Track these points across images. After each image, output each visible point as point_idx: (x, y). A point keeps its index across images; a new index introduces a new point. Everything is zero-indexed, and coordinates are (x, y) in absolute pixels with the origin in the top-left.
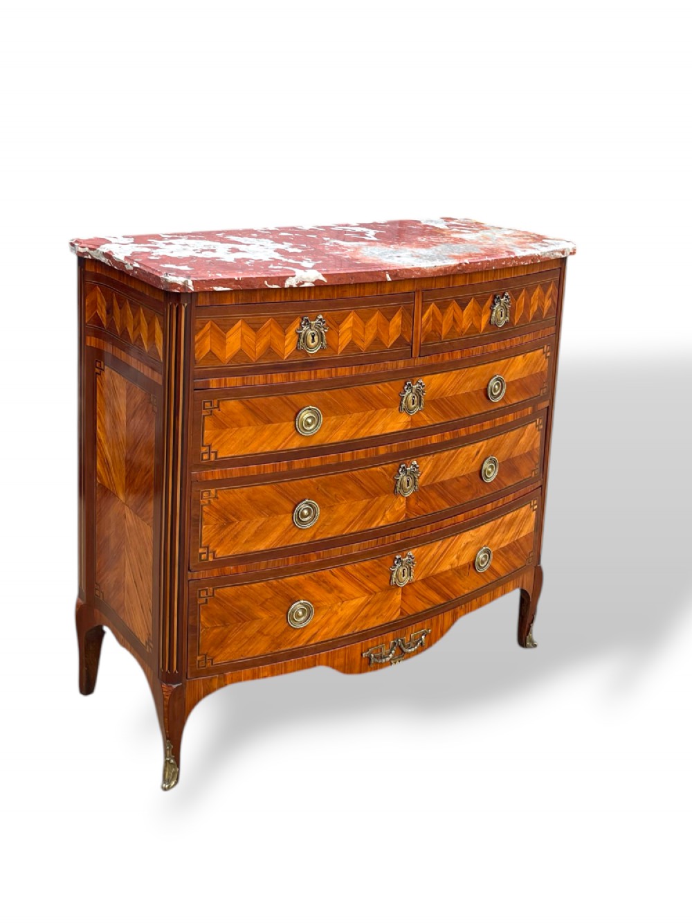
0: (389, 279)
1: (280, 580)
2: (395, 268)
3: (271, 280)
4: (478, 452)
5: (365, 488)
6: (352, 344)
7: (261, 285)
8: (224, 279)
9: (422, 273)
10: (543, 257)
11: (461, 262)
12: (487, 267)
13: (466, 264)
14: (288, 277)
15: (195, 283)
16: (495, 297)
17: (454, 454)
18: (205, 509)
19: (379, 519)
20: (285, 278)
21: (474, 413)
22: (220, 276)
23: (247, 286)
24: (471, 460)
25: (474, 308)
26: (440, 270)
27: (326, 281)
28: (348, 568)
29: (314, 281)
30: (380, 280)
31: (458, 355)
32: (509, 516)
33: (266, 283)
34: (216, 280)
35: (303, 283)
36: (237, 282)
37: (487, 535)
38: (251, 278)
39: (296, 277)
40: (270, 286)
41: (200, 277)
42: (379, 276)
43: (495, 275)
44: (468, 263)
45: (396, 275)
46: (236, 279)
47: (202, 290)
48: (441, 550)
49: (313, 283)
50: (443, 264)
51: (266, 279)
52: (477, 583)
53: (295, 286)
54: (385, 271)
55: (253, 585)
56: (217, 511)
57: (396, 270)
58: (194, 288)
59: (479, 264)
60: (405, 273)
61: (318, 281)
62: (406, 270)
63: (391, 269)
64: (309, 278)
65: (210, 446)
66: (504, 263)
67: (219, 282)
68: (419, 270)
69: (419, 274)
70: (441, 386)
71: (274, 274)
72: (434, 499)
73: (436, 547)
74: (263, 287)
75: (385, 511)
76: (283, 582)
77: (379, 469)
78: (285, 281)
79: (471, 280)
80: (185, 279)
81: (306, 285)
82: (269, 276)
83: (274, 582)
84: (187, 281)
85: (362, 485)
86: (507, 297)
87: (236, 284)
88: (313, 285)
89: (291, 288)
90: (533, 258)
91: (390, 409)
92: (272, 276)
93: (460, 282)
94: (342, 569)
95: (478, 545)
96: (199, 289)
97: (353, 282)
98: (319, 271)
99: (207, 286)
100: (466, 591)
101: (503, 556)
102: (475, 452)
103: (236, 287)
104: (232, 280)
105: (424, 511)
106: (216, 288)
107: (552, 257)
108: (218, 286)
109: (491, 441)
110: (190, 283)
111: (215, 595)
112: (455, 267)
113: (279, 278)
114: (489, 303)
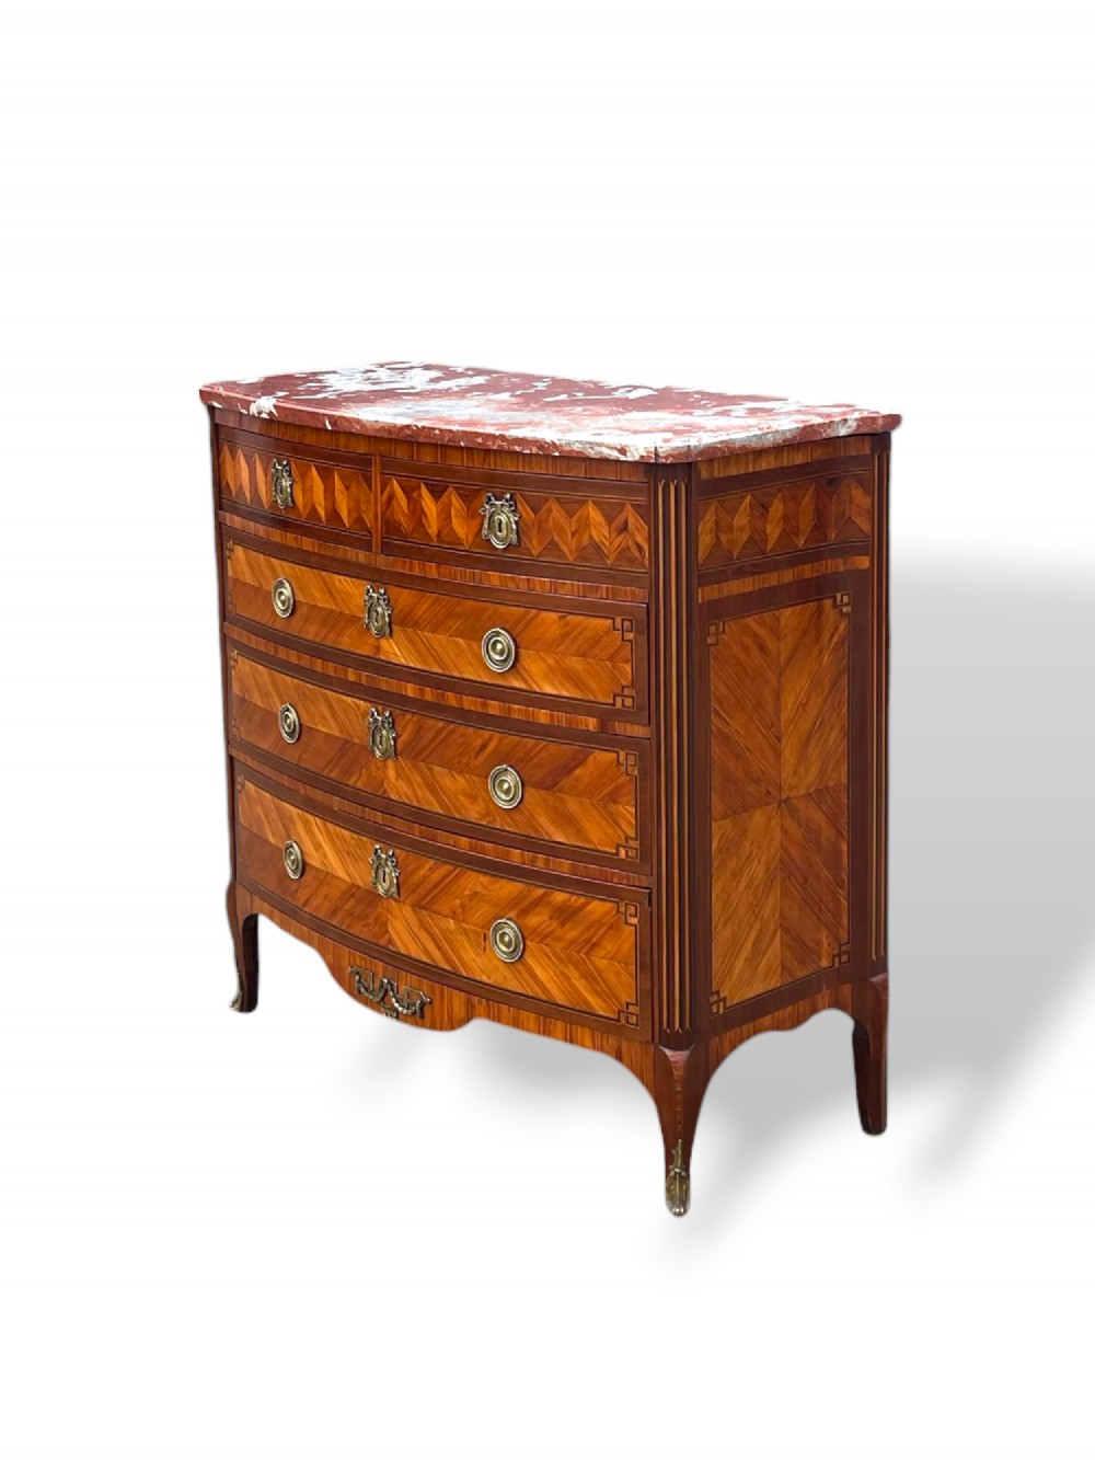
0: (330, 427)
4: (484, 747)
6: (314, 509)
10: (567, 448)
12: (449, 441)
14: (252, 402)
17: (443, 729)
19: (355, 778)
21: (470, 677)
24: (472, 753)
26: (383, 428)
27: (277, 415)
29: (268, 411)
30: (321, 425)
31: (432, 571)
32: (560, 897)
35: (262, 412)
37: (513, 900)
39: (256, 405)
40: (242, 410)
42: (319, 420)
43: (484, 460)
45: (336, 424)
48: (436, 876)
49: (268, 414)
51: (240, 400)
52: (505, 978)
53: (256, 414)
54: (323, 414)
57: (334, 416)
59: (437, 432)
60: (344, 423)
61: (271, 413)
63: (329, 413)
64: (264, 408)
66: (480, 440)
68: (358, 422)
69: (360, 428)
70: (413, 610)
72: (419, 786)
73: (427, 867)
74: (238, 411)
75: (361, 770)
77: (350, 700)
79: (444, 456)
81: (264, 415)
88: (269, 417)
89: (254, 416)
90: (540, 444)
93: (427, 457)
95: (497, 911)
100: (485, 979)
101: (556, 967)
102: (479, 742)
105: (407, 796)
107: (592, 453)
108: (215, 401)
109: (509, 739)
113: (248, 401)
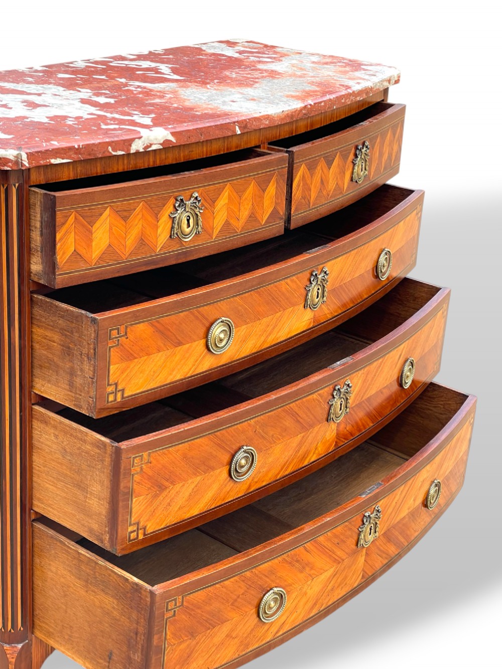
0: (239, 132)
1: (254, 570)
2: (244, 118)
3: (116, 145)
4: (400, 356)
5: (301, 420)
6: (227, 224)
7: (104, 153)
8: (62, 149)
9: (270, 121)
11: (306, 104)
13: (311, 105)
14: (133, 140)
15: (29, 155)
16: (356, 148)
17: (381, 363)
18: (137, 478)
20: (130, 142)
22: (56, 144)
23: (90, 155)
24: (394, 366)
25: (339, 165)
26: (287, 116)
27: (175, 141)
28: (321, 539)
29: (162, 142)
30: (230, 134)
33: (110, 149)
34: (53, 150)
35: (151, 145)
36: (78, 151)
38: (93, 144)
39: (143, 139)
40: (114, 153)
41: (34, 147)
42: (228, 129)
44: (312, 104)
45: (246, 127)
46: (76, 147)
47: (38, 164)
48: (403, 496)
49: (161, 144)
50: (290, 108)
51: (109, 144)
53: (142, 150)
54: (234, 122)
55: (226, 582)
56: (150, 478)
57: (245, 120)
58: (29, 164)
59: (323, 104)
60: (254, 123)
61: (167, 141)
62: (256, 119)
63: (241, 119)
64: (156, 139)
65: (116, 384)
67: (56, 152)
68: (267, 117)
69: (267, 122)
70: (342, 271)
71: (117, 136)
73: (399, 494)
74: (108, 155)
76: (257, 572)
78: (130, 145)
80: (18, 152)
81: (154, 147)
82: (113, 140)
83: (248, 574)
84: (20, 154)
85: (299, 418)
86: (367, 147)
87: (76, 153)
88: (161, 147)
89: (137, 153)
90: (367, 91)
91: (296, 307)
92: (116, 139)
94: (315, 542)
96: (34, 164)
97: (202, 138)
98: (166, 129)
99: (43, 159)
102: (398, 356)
103: (76, 157)
104: (71, 149)
106: (53, 161)
107: (381, 88)
108: (55, 158)
110: (24, 156)
111: (184, 603)
112: (301, 110)
113: (124, 141)
114: (351, 156)
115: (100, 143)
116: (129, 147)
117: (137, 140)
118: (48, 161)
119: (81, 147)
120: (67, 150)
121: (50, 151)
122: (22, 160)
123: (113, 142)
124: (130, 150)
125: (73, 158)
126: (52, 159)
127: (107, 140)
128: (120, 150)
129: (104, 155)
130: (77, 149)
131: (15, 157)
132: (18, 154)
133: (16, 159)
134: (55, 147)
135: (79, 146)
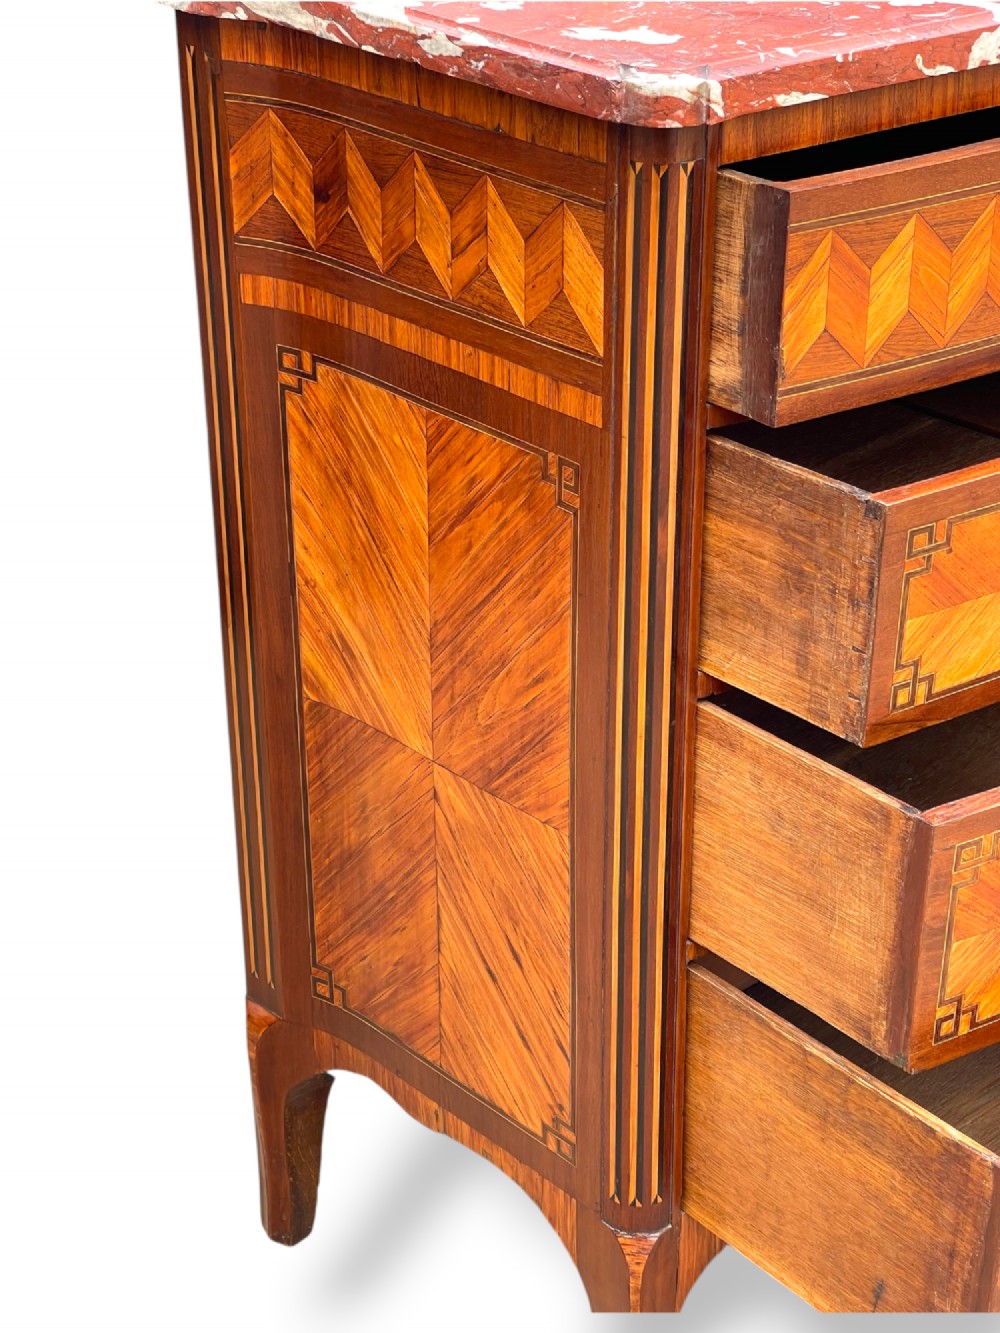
3: (930, 50)
7: (906, 70)
8: (806, 66)
14: (975, 35)
15: (728, 87)
20: (968, 40)
22: (790, 54)
23: (869, 78)
33: (919, 59)
34: (784, 69)
36: (841, 69)
38: (878, 51)
39: (997, 33)
40: (928, 72)
41: (736, 66)
46: (840, 59)
47: (745, 111)
51: (918, 47)
53: (994, 61)
58: (725, 111)
67: (792, 77)
71: (937, 27)
74: (914, 77)
78: (969, 49)
80: (700, 80)
82: (924, 36)
84: (704, 87)
87: (837, 77)
89: (987, 68)
92: (935, 34)
96: (738, 109)
99: (760, 96)
103: (837, 86)
104: (826, 65)
106: (783, 100)
108: (788, 92)
110: (716, 92)
113: (951, 38)
115: (896, 46)
116: (966, 53)
117: (985, 34)
118: (769, 99)
119: (850, 59)
120: (818, 70)
121: (776, 73)
122: (709, 100)
123: (928, 42)
124: (966, 61)
125: (829, 88)
126: (779, 93)
127: (914, 38)
128: (942, 63)
129: (906, 79)
130: (842, 65)
131: (693, 93)
132: (700, 86)
133: (695, 98)
134: (789, 62)
135: (846, 56)
